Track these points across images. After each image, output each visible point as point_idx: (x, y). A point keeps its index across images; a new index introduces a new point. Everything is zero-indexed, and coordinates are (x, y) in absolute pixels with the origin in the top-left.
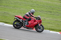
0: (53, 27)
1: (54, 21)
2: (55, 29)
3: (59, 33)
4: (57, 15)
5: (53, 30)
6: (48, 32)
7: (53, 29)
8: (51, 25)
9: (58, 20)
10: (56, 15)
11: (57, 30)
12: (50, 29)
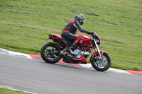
0: (15, 43)
1: (17, 28)
2: (21, 46)
3: (28, 56)
4: (26, 14)
5: (15, 48)
6: (4, 53)
7: (14, 46)
8: (11, 37)
9: (26, 25)
10: (23, 14)
11: (26, 49)
12: (7, 46)
